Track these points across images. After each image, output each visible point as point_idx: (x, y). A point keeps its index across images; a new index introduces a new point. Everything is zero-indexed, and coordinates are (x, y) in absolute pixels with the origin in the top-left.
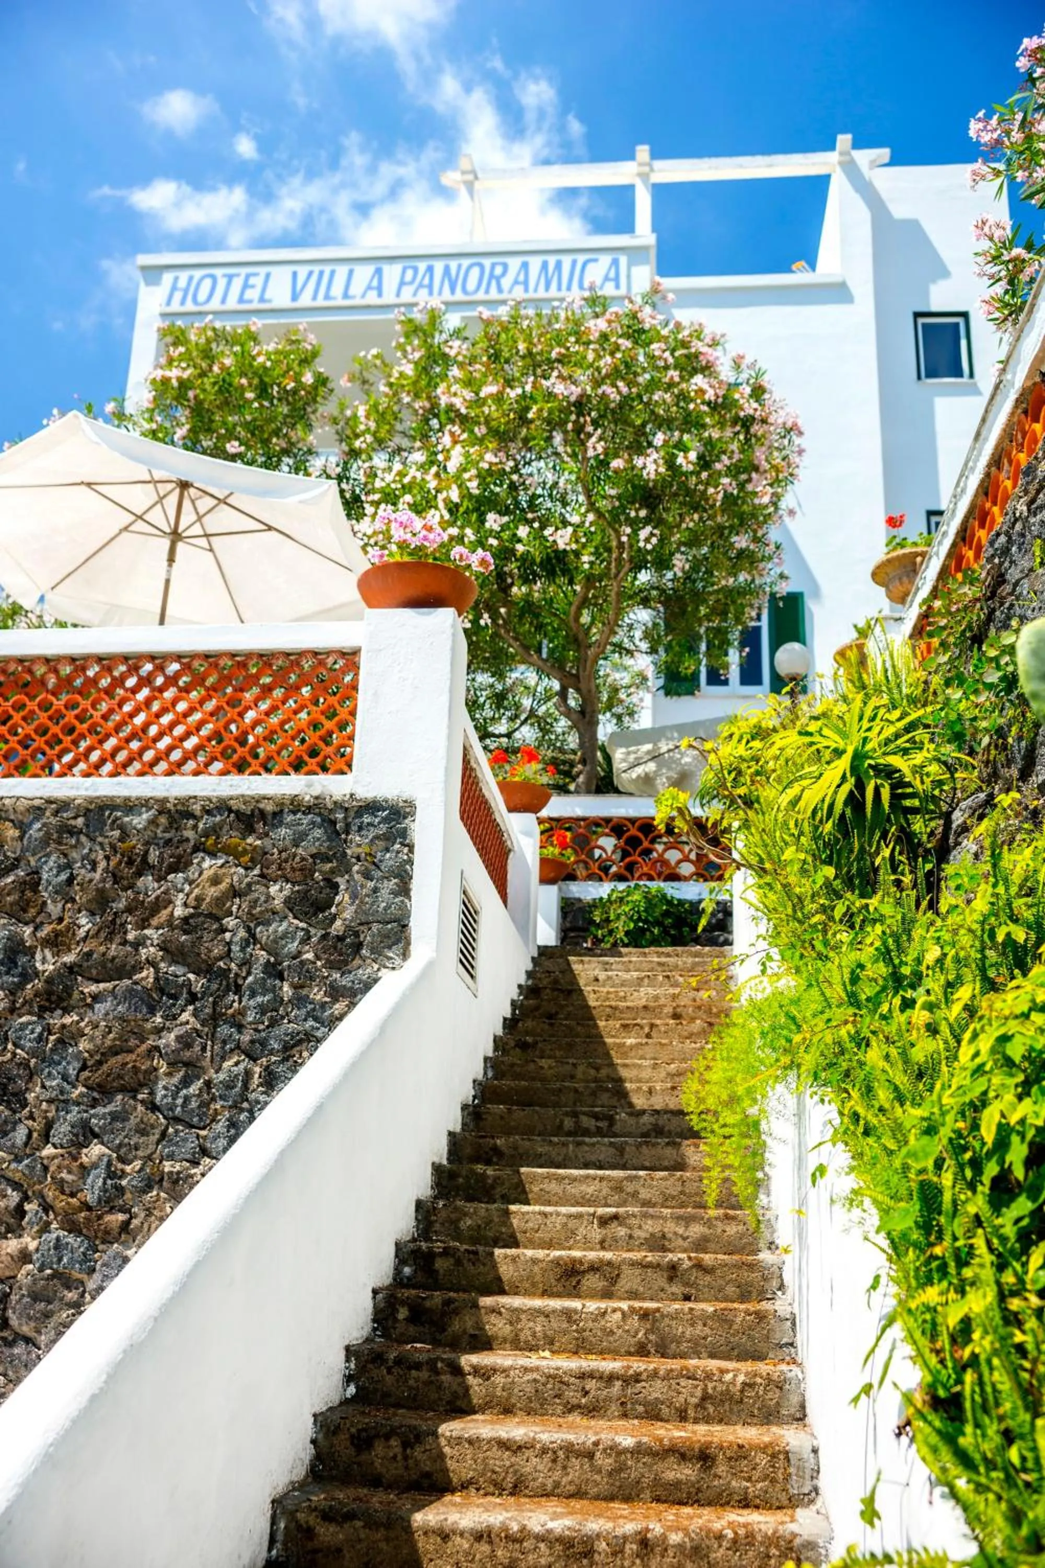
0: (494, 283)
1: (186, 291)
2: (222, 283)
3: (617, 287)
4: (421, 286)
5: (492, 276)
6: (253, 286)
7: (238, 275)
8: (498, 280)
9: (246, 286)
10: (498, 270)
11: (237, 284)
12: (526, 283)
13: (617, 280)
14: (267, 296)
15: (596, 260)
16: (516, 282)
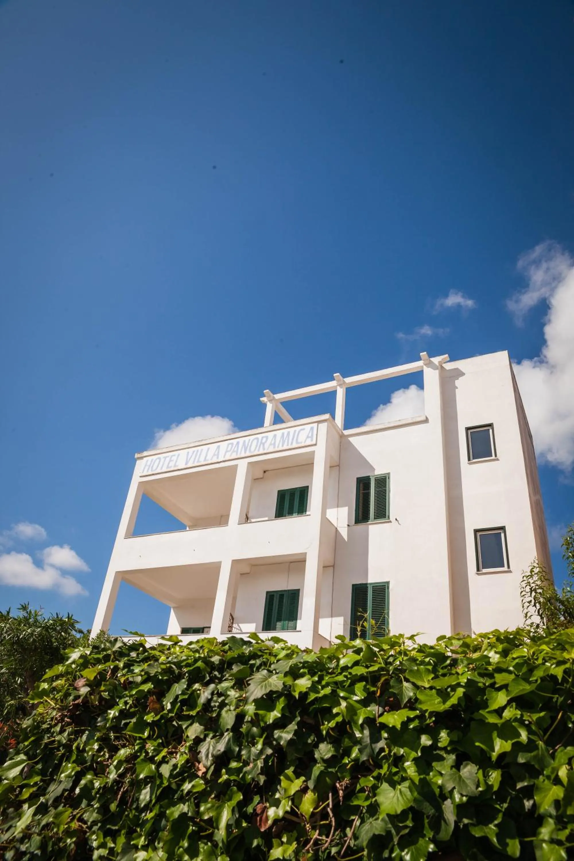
0: (262, 445)
1: (149, 466)
2: (162, 460)
3: (312, 440)
4: (234, 451)
5: (261, 443)
6: (173, 461)
7: (168, 457)
8: (264, 444)
9: (171, 461)
10: (264, 440)
11: (168, 459)
12: (274, 444)
13: (312, 437)
14: (177, 464)
15: (304, 429)
16: (271, 444)
